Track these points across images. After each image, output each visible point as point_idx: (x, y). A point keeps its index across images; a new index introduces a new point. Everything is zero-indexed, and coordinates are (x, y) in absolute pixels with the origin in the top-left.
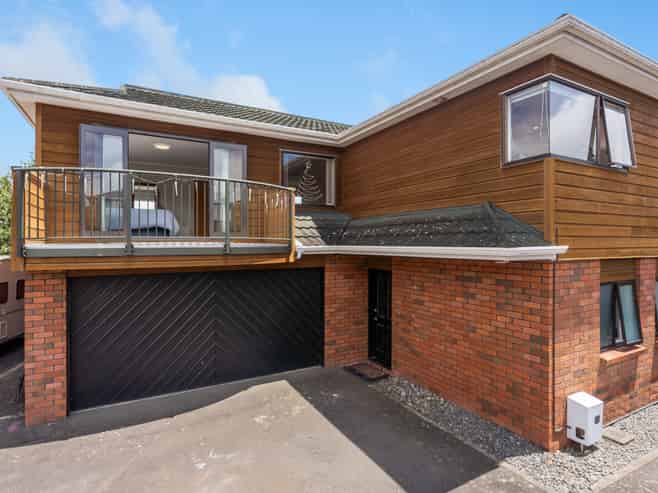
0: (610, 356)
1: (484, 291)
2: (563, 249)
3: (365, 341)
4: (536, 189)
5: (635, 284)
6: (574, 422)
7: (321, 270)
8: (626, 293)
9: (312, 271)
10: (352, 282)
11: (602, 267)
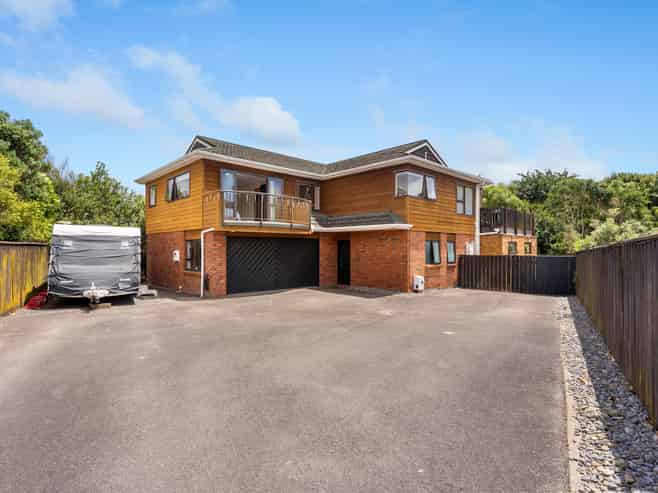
0: (429, 266)
1: (388, 243)
2: (411, 226)
3: (336, 275)
4: (403, 206)
5: (439, 242)
6: (415, 283)
7: (317, 241)
8: (436, 245)
9: (314, 240)
10: (330, 247)
11: (427, 237)
